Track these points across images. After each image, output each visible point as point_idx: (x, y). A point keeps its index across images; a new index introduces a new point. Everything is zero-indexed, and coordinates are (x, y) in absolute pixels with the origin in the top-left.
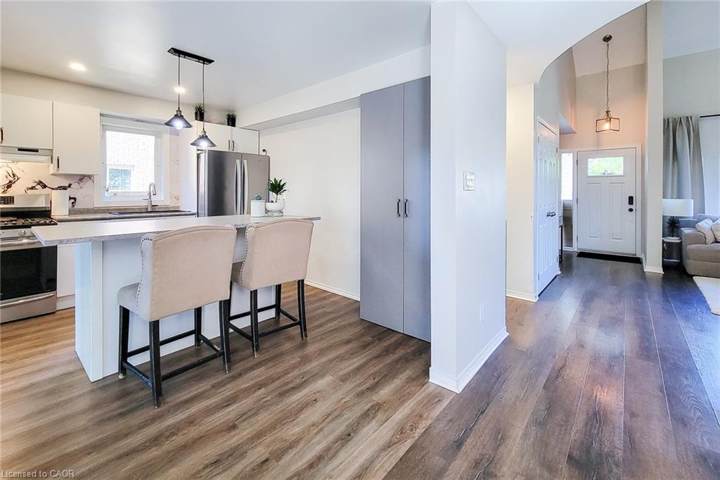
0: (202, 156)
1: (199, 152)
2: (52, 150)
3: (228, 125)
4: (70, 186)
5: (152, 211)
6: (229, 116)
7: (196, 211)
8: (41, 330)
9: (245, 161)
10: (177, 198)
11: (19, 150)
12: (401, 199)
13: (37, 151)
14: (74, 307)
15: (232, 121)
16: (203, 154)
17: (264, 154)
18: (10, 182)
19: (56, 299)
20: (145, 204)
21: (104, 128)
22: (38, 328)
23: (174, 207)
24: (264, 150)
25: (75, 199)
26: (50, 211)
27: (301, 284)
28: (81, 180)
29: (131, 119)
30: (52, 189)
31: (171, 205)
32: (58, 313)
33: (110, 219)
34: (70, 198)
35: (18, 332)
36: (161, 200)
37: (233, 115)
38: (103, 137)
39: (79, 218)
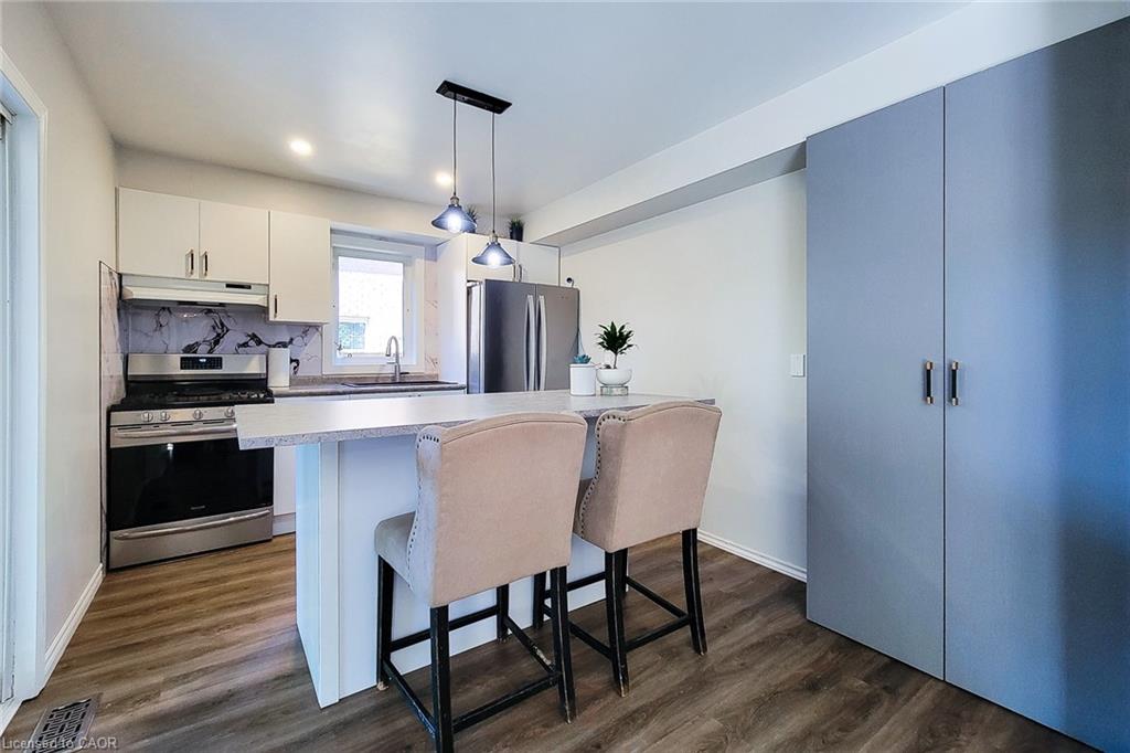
0: (475, 291)
1: (470, 284)
2: (268, 285)
3: (512, 238)
4: (292, 339)
5: (400, 383)
6: (513, 224)
7: (465, 383)
8: (251, 572)
9: (542, 298)
10: (435, 362)
11: (228, 286)
12: (938, 362)
13: (249, 287)
14: (295, 533)
15: (517, 232)
16: (478, 287)
17: (569, 285)
18: (218, 335)
19: (271, 518)
20: (390, 370)
21: (337, 253)
22: (247, 568)
23: (430, 376)
24: (569, 280)
25: (297, 361)
26: (266, 379)
27: (689, 537)
28: (305, 332)
29: (372, 237)
30: (269, 346)
31: (427, 373)
32: (274, 540)
33: (344, 393)
34: (292, 361)
35: (223, 572)
36: (413, 365)
37: (519, 223)
38: (335, 266)
39: (303, 391)
